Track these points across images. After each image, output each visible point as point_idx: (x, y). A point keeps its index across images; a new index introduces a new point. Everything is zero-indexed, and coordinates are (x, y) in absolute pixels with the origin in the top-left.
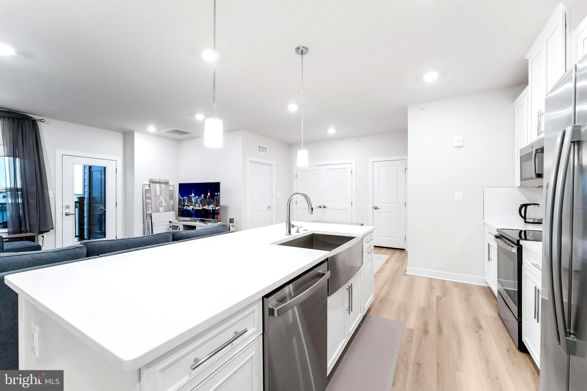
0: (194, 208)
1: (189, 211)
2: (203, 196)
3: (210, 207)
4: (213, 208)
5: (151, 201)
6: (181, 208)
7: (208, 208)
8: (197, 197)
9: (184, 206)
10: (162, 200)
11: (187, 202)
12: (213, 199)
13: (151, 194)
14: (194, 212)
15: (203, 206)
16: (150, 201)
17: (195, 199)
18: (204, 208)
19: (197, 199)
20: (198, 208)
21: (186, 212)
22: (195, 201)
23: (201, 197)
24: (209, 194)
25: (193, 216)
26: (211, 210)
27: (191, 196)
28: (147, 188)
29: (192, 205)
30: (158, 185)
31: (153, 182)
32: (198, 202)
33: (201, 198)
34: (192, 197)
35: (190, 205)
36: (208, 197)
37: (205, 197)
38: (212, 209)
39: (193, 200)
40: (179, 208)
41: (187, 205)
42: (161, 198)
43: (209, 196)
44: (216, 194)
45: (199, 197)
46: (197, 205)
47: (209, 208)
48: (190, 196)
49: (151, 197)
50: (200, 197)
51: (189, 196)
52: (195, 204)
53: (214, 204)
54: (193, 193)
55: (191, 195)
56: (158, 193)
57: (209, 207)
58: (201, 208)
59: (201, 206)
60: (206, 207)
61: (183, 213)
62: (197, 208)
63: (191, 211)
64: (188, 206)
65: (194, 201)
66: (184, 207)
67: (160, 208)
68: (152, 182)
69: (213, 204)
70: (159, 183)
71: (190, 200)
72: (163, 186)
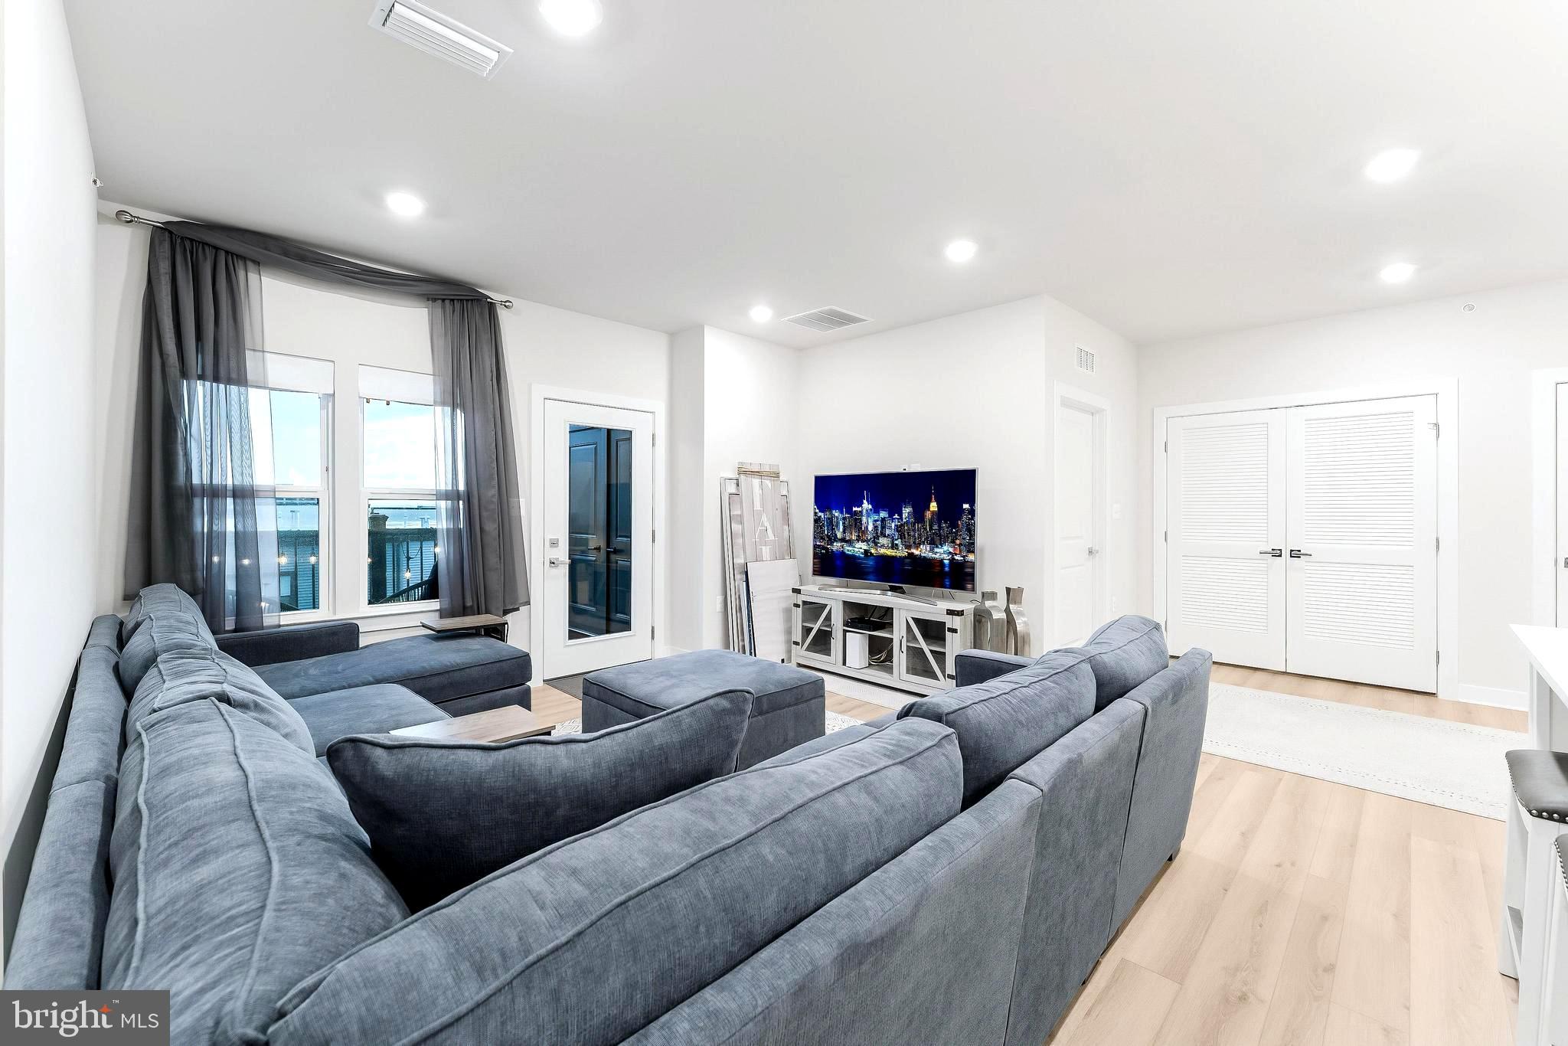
0: (873, 551)
1: (853, 557)
2: (907, 511)
3: (941, 551)
4: (956, 557)
5: (743, 529)
6: (824, 548)
7: (931, 555)
8: (883, 514)
9: (832, 539)
10: (767, 524)
11: (841, 527)
12: (954, 525)
13: (742, 507)
14: (871, 563)
15: (908, 547)
16: (740, 527)
17: (876, 521)
18: (916, 552)
19: (883, 520)
20: (890, 552)
21: (838, 562)
22: (876, 527)
23: (901, 515)
24: (934, 506)
25: (871, 577)
26: (946, 562)
27: (859, 509)
28: (732, 489)
29: (863, 541)
30: (756, 481)
31: (745, 473)
32: (888, 532)
33: (901, 518)
34: (861, 512)
35: (858, 540)
36: (928, 515)
37: (919, 515)
38: (952, 560)
39: (869, 523)
40: (815, 547)
41: (843, 540)
42: (764, 518)
43: (933, 512)
44: (966, 506)
45: (891, 515)
46: (883, 541)
47: (937, 556)
48: (854, 509)
49: (741, 516)
50: (896, 516)
51: (849, 511)
52: (876, 537)
53: (958, 542)
54: (865, 501)
55: (860, 505)
56: (758, 506)
57: (936, 550)
58: (901, 552)
59: (901, 547)
60: (923, 551)
61: (829, 564)
62: (882, 551)
63: (859, 558)
64: (850, 542)
65: (870, 528)
66: (832, 544)
67: (764, 548)
68: (742, 471)
69: (953, 542)
70: (758, 474)
71: (856, 523)
72: (768, 483)
